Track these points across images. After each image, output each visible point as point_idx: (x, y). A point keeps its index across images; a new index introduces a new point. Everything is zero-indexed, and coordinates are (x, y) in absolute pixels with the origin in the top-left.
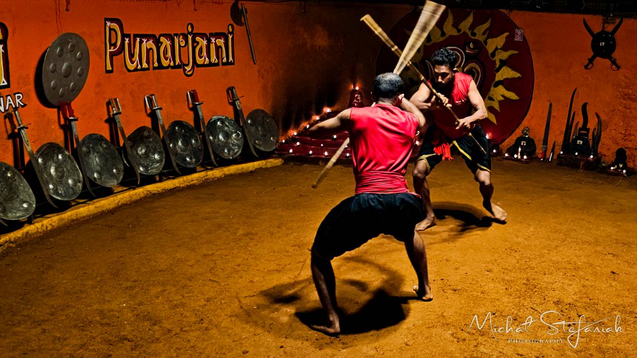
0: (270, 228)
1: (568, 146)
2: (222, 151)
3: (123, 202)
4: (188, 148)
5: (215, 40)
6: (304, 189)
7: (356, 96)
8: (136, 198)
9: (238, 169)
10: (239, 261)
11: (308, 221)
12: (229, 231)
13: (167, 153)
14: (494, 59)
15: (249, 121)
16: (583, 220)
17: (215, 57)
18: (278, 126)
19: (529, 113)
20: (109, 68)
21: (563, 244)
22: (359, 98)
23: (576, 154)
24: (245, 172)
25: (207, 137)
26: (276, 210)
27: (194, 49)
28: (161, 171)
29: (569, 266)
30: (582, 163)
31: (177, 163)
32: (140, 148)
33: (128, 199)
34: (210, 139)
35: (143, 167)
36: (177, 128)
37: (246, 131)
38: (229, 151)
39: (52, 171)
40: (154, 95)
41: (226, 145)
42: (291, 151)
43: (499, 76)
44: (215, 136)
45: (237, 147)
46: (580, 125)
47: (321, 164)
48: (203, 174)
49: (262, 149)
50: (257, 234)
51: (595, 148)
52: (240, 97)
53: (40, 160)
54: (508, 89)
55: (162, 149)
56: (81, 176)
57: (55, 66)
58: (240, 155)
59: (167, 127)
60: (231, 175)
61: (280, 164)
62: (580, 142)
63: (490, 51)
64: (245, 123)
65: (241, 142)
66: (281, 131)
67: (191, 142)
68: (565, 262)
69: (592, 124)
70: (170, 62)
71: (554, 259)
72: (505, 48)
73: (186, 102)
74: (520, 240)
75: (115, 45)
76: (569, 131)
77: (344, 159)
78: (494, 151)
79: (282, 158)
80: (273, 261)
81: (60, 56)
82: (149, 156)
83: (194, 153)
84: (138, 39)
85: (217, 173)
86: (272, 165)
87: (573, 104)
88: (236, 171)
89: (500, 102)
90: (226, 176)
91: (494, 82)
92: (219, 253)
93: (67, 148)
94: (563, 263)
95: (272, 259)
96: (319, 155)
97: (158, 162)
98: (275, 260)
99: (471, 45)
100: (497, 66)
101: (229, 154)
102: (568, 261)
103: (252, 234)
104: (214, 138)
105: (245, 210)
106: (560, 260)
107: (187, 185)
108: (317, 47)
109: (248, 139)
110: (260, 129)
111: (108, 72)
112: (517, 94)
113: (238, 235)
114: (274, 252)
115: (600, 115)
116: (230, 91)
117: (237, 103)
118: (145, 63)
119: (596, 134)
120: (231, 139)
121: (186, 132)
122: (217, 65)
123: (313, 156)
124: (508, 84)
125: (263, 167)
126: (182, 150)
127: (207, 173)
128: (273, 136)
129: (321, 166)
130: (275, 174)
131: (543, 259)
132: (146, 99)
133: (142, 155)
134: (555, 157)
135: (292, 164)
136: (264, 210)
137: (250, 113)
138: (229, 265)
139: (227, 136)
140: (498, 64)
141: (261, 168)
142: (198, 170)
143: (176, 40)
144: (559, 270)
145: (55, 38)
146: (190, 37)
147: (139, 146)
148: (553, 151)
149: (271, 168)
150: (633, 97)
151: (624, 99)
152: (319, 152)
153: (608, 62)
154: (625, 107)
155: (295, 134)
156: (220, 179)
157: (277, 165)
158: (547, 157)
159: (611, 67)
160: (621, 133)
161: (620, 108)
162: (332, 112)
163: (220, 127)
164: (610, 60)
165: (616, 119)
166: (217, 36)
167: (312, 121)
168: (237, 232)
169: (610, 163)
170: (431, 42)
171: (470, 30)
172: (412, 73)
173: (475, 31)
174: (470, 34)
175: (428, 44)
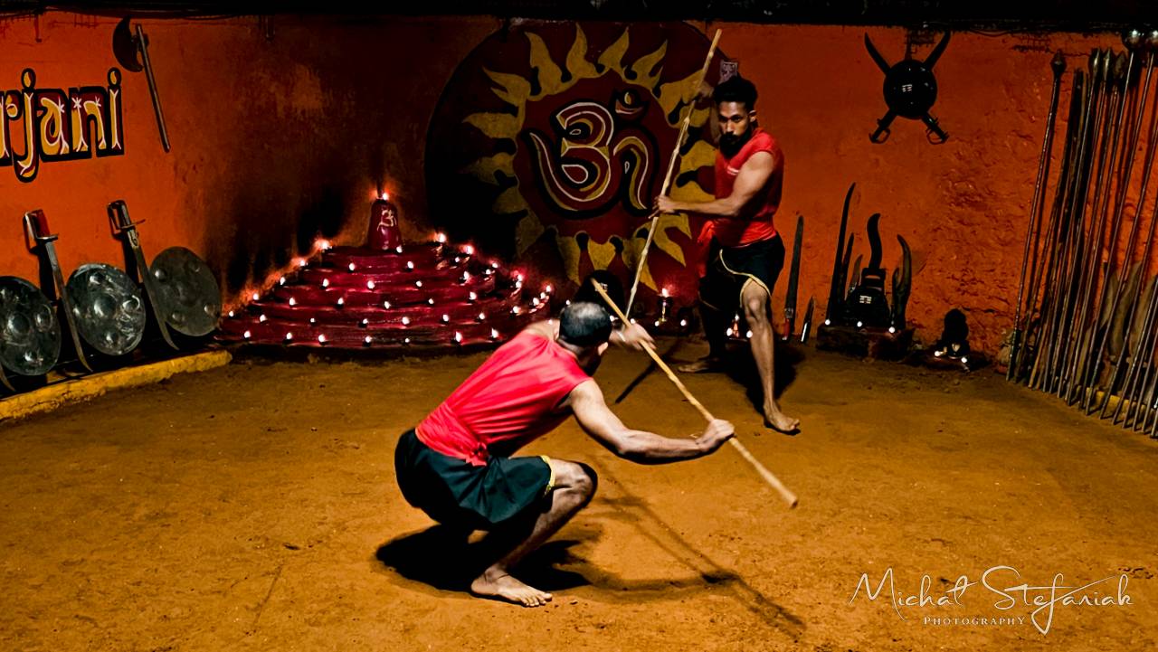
0: (204, 501)
1: (840, 307)
2: (100, 339)
4: (29, 333)
5: (82, 104)
6: (277, 414)
7: (384, 213)
9: (135, 377)
10: (139, 573)
11: (285, 483)
12: (118, 511)
14: (676, 126)
15: (157, 274)
16: (877, 467)
17: (82, 139)
18: (219, 282)
21: (834, 520)
22: (390, 218)
23: (859, 324)
24: (150, 382)
25: (68, 310)
26: (217, 463)
27: (37, 122)
29: (846, 569)
30: (871, 344)
34: (74, 314)
36: (3, 292)
37: (151, 295)
38: (115, 337)
41: (108, 324)
42: (247, 335)
44: (86, 307)
45: (132, 330)
46: (866, 263)
47: (311, 362)
48: (60, 388)
49: (185, 331)
50: (176, 514)
51: (900, 311)
52: (138, 223)
58: (138, 347)
60: (121, 389)
61: (223, 362)
62: (866, 299)
63: (668, 108)
64: (149, 276)
65: (140, 319)
66: (225, 292)
67: (34, 322)
68: (838, 560)
69: (891, 260)
71: (816, 553)
72: (701, 102)
73: (23, 238)
74: (740, 514)
76: (842, 276)
77: (362, 348)
78: (683, 323)
79: (229, 351)
80: (210, 572)
83: (41, 345)
85: (90, 386)
86: (208, 368)
87: (849, 218)
88: (130, 380)
90: (109, 392)
94: (835, 563)
95: (209, 568)
96: (308, 341)
98: (216, 571)
99: (627, 99)
101: (115, 344)
102: (844, 558)
103: (166, 515)
104: (84, 310)
105: (150, 463)
106: (828, 554)
107: (27, 414)
108: (299, 112)
109: (156, 312)
110: (180, 289)
113: (136, 517)
114: (213, 553)
115: (907, 240)
116: (115, 211)
117: (131, 235)
119: (899, 280)
120: (120, 313)
121: (22, 300)
122: (87, 155)
123: (293, 344)
125: (189, 370)
126: (14, 340)
127: (69, 387)
128: (209, 304)
129: (313, 365)
130: (214, 384)
131: (792, 555)
134: (814, 332)
135: (250, 362)
136: (191, 463)
137: (159, 257)
138: (116, 584)
141: (185, 372)
142: (49, 381)
144: (825, 577)
146: (28, 98)
148: (808, 319)
149: (205, 371)
150: (978, 199)
151: (959, 204)
152: (306, 334)
153: (919, 126)
154: (961, 222)
155: (256, 297)
156: (96, 400)
157: (219, 364)
158: (796, 333)
159: (928, 136)
160: (953, 277)
161: (951, 224)
162: (334, 249)
163: (94, 288)
164: (926, 121)
165: (944, 248)
166: (86, 93)
167: (291, 270)
168: (134, 512)
169: (931, 343)
170: (542, 95)
171: (622, 67)
172: (502, 161)
173: (634, 68)
174: (623, 76)
175: (534, 99)
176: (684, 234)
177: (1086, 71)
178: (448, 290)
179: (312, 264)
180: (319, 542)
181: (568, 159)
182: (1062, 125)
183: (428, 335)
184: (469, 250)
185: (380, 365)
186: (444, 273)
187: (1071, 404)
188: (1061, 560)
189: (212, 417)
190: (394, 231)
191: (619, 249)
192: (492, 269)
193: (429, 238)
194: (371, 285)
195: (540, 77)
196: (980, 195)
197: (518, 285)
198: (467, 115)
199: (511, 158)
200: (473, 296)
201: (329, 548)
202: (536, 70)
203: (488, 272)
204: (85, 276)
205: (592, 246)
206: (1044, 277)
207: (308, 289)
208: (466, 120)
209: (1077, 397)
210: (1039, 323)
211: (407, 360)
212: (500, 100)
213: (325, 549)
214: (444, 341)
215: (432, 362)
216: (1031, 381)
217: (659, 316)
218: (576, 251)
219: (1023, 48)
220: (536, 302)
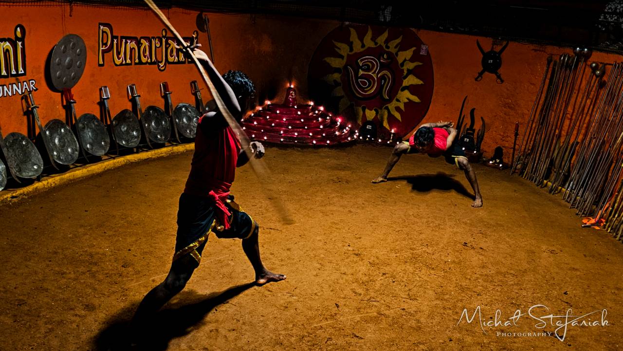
2: (185, 131)
3: (108, 167)
4: (159, 127)
7: (291, 92)
8: (119, 165)
13: (142, 130)
14: (402, 68)
17: (183, 56)
19: (427, 114)
20: (101, 62)
22: (293, 94)
25: (174, 120)
27: (166, 49)
28: (138, 145)
31: (149, 139)
32: (123, 126)
33: (112, 166)
34: (176, 121)
35: (125, 141)
36: (151, 112)
38: (190, 131)
39: (57, 141)
40: (135, 85)
41: (188, 126)
43: (406, 83)
44: (181, 119)
46: (468, 127)
48: (170, 148)
51: (479, 145)
52: (201, 89)
53: (47, 133)
54: (412, 93)
55: (139, 128)
56: (78, 146)
57: (60, 60)
59: (143, 111)
62: (467, 140)
63: (400, 61)
67: (162, 123)
69: (477, 126)
72: (412, 60)
73: (160, 92)
75: (106, 44)
77: (279, 142)
81: (64, 52)
82: (129, 133)
83: (164, 132)
84: (124, 40)
85: (180, 148)
87: (464, 109)
89: (405, 104)
90: (187, 151)
91: (402, 87)
93: (67, 123)
97: (136, 137)
99: (385, 56)
100: (405, 74)
101: (190, 134)
104: (180, 121)
107: (157, 157)
108: (263, 52)
111: (100, 65)
112: (419, 98)
115: (484, 118)
116: (193, 84)
117: (198, 94)
118: (129, 59)
119: (480, 134)
120: (193, 122)
121: (158, 115)
122: (184, 63)
124: (412, 89)
126: (154, 129)
127: (173, 148)
132: (129, 88)
133: (124, 131)
137: (208, 103)
140: (406, 72)
142: (166, 146)
143: (153, 42)
145: (60, 38)
146: (164, 40)
147: (122, 125)
151: (505, 107)
152: (260, 136)
153: (494, 76)
154: (505, 114)
156: (183, 153)
159: (497, 81)
160: (500, 135)
161: (501, 114)
162: (272, 104)
163: (184, 112)
164: (496, 75)
165: (498, 123)
167: (256, 111)
169: (489, 158)
170: (353, 52)
171: (384, 44)
172: (337, 76)
173: (389, 45)
174: (384, 47)
175: (350, 53)
176: (401, 109)
177: (558, 61)
178: (312, 124)
179: (264, 109)
181: (361, 77)
182: (547, 81)
183: (304, 140)
184: (322, 108)
185: (286, 150)
186: (311, 117)
187: (538, 186)
190: (294, 99)
191: (377, 113)
193: (307, 103)
194: (284, 119)
195: (353, 45)
196: (513, 105)
197: (339, 123)
198: (325, 58)
199: (340, 75)
200: (321, 127)
202: (352, 42)
203: (328, 118)
204: (181, 108)
205: (367, 111)
206: (533, 138)
207: (261, 119)
208: (324, 60)
209: (540, 183)
210: (529, 154)
211: (296, 148)
212: (337, 52)
214: (309, 142)
215: (304, 150)
216: (524, 176)
217: (389, 139)
218: (361, 113)
219: (536, 50)
220: (345, 130)
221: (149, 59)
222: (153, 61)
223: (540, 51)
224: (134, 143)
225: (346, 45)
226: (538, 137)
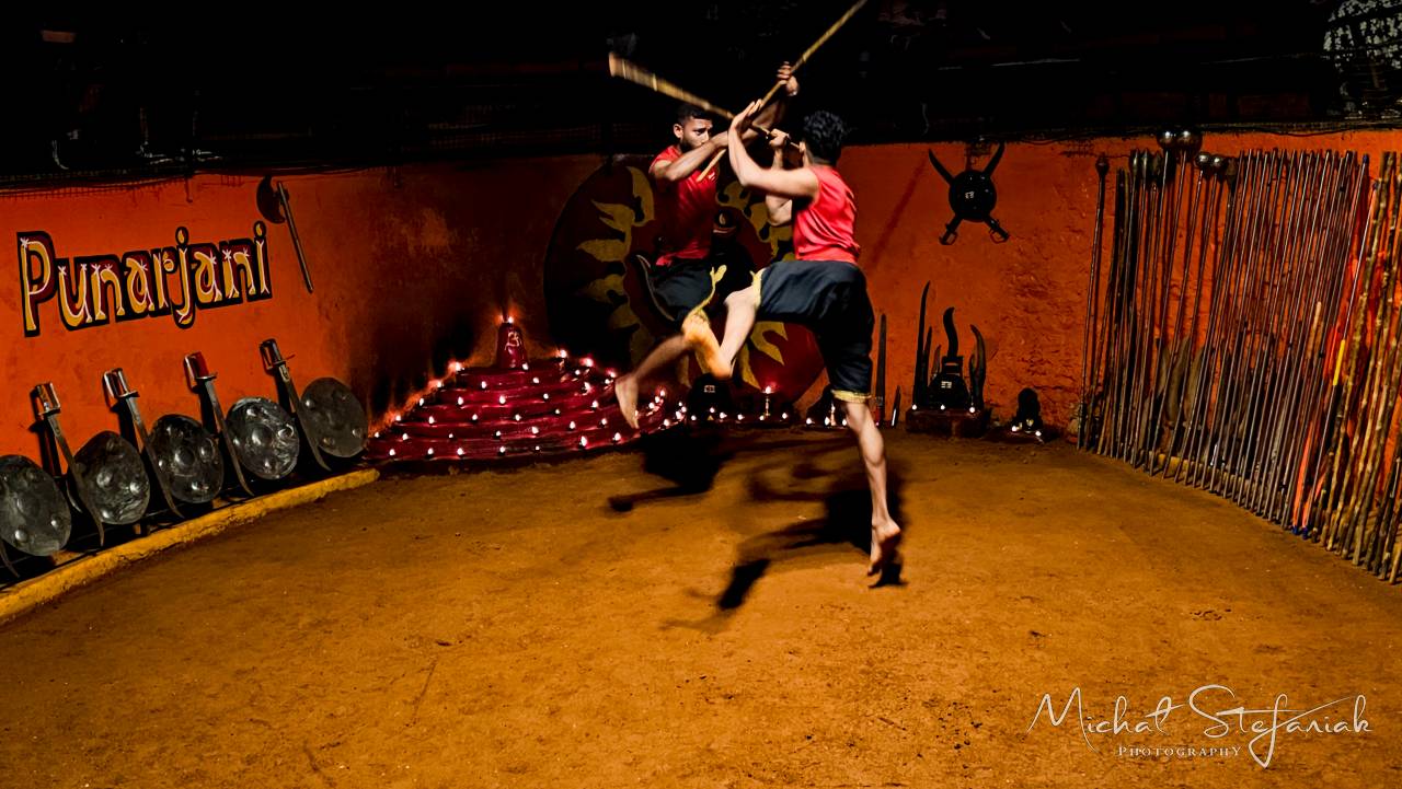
0: (361, 606)
1: (925, 392)
2: (260, 466)
4: (194, 465)
5: (232, 255)
6: (423, 523)
7: (510, 334)
8: (99, 573)
9: (292, 497)
10: (305, 677)
11: (435, 586)
12: (283, 621)
13: (152, 479)
14: (766, 241)
15: (308, 403)
16: (968, 535)
17: (233, 286)
18: (364, 407)
20: (32, 326)
21: (932, 585)
22: (516, 338)
23: (943, 407)
24: (307, 502)
25: (229, 441)
26: (371, 571)
27: (192, 275)
28: (144, 515)
29: (946, 629)
30: (954, 425)
31: (173, 497)
32: (100, 476)
33: (84, 577)
34: (234, 444)
35: (108, 511)
36: (169, 429)
37: (303, 422)
38: (272, 464)
40: (121, 370)
41: (266, 452)
42: (392, 452)
44: (244, 438)
45: (287, 455)
46: (944, 352)
47: (452, 473)
48: (225, 513)
49: (336, 453)
50: (336, 621)
51: (977, 394)
52: (288, 359)
55: (143, 472)
58: (294, 470)
59: (149, 430)
60: (280, 510)
61: (372, 479)
62: (947, 384)
63: (758, 227)
64: (301, 406)
65: (293, 445)
66: (370, 416)
67: (198, 454)
68: (939, 622)
69: (967, 348)
70: (148, 303)
71: (918, 617)
73: (184, 379)
74: (848, 585)
75: (39, 282)
76: (924, 365)
77: (496, 458)
78: (785, 416)
79: (377, 469)
80: (371, 671)
82: (119, 489)
83: (206, 475)
84: (84, 267)
85: (252, 509)
86: (358, 485)
87: (927, 313)
88: (288, 501)
90: (270, 513)
92: (265, 665)
94: (936, 624)
95: (369, 668)
96: (448, 455)
97: (136, 498)
98: (375, 670)
99: (722, 219)
100: (775, 253)
101: (273, 469)
102: (944, 619)
103: (328, 622)
104: (243, 441)
105: (310, 575)
106: (929, 617)
108: (428, 250)
109: (308, 437)
110: (329, 415)
111: (29, 334)
113: (300, 626)
114: (372, 654)
115: (979, 328)
116: (267, 349)
117: (283, 369)
118: (100, 311)
119: (975, 365)
120: (276, 441)
121: (187, 435)
122: (238, 301)
123: (435, 459)
125: (341, 489)
126: (181, 471)
127: (233, 511)
128: (357, 428)
129: (454, 475)
130: (364, 499)
131: (897, 620)
132: (106, 379)
133: (105, 486)
134: (903, 417)
135: (396, 478)
136: (348, 573)
137: (308, 388)
138: (285, 688)
139: (267, 434)
140: (775, 249)
141: (337, 491)
142: (215, 507)
143: (157, 261)
144: (928, 637)
146: (183, 254)
147: (98, 472)
148: (897, 405)
149: (356, 488)
150: (1040, 289)
151: (1024, 295)
152: (446, 448)
153: (984, 227)
154: (1026, 310)
155: (398, 418)
156: (258, 521)
157: (368, 481)
158: (887, 418)
159: (992, 237)
160: (1023, 360)
161: (1017, 312)
162: (467, 370)
163: (252, 420)
164: (990, 224)
165: (1013, 334)
166: (235, 245)
167: (429, 391)
168: (298, 621)
169: (1008, 420)
170: (646, 221)
172: (614, 282)
173: (726, 193)
175: (639, 225)
176: (779, 336)
177: (1127, 170)
178: (572, 400)
179: (447, 385)
180: (469, 637)
182: (1110, 219)
183: (557, 442)
184: (589, 362)
185: (514, 472)
186: (567, 385)
187: (1136, 467)
188: (1138, 608)
189: (365, 529)
190: (520, 351)
192: (610, 378)
193: (552, 355)
194: (502, 400)
195: (643, 205)
196: (1041, 286)
198: (579, 244)
199: (621, 279)
200: (595, 404)
201: (478, 642)
202: (639, 199)
203: (607, 381)
204: (242, 410)
206: (1104, 355)
207: (445, 408)
208: (578, 248)
209: (1141, 460)
210: (1102, 396)
211: (539, 466)
212: (608, 226)
213: (474, 643)
214: (571, 446)
215: (561, 466)
216: (1100, 449)
217: (763, 411)
219: (1069, 154)
220: (651, 405)
221: (152, 304)
222: (161, 306)
223: (1080, 153)
224: (132, 512)
225: (627, 208)
226: (1114, 352)
